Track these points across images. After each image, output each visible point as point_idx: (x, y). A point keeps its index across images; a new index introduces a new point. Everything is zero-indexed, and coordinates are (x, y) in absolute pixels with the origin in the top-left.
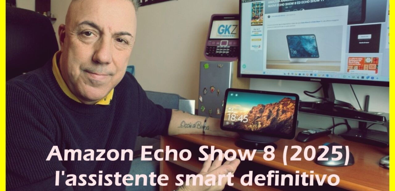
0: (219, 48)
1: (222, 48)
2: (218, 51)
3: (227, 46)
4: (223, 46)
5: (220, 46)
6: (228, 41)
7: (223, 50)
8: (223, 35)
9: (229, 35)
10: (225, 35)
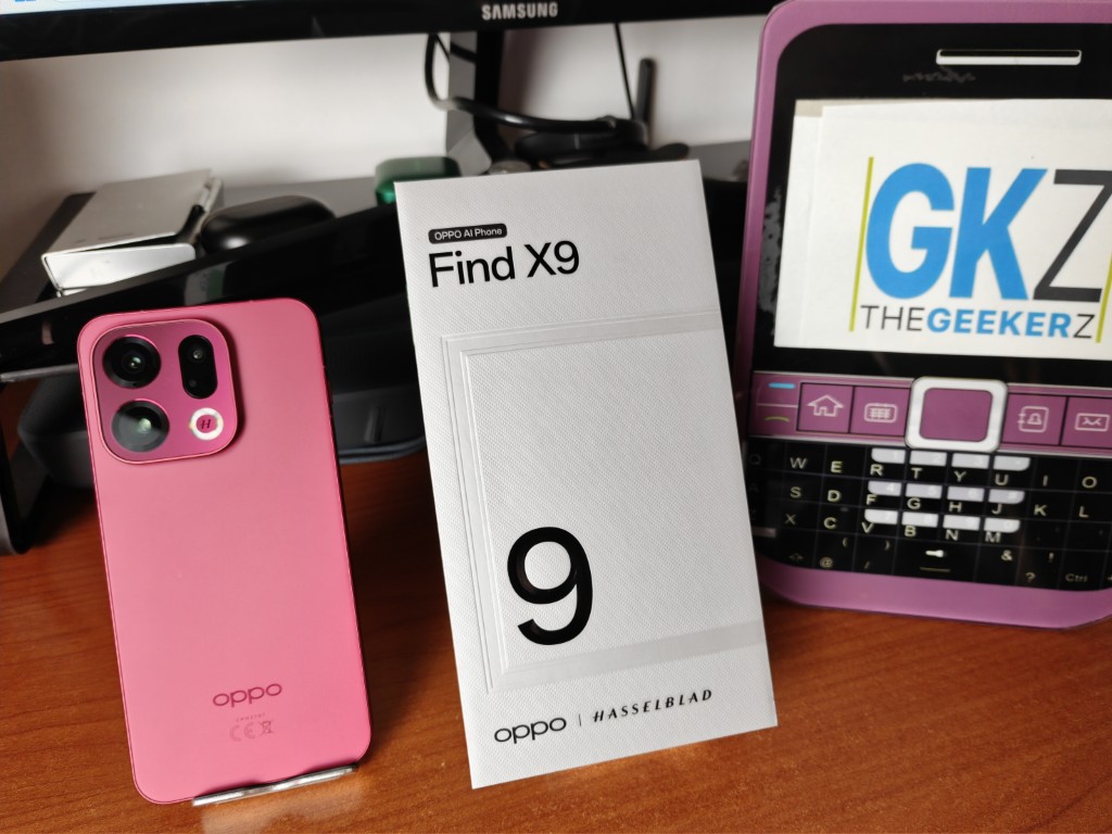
0: (892, 472)
3: (992, 455)
4: (950, 454)
5: (908, 450)
6: (1009, 394)
7: (945, 492)
8: (939, 317)
9: (1013, 306)
10: (960, 313)
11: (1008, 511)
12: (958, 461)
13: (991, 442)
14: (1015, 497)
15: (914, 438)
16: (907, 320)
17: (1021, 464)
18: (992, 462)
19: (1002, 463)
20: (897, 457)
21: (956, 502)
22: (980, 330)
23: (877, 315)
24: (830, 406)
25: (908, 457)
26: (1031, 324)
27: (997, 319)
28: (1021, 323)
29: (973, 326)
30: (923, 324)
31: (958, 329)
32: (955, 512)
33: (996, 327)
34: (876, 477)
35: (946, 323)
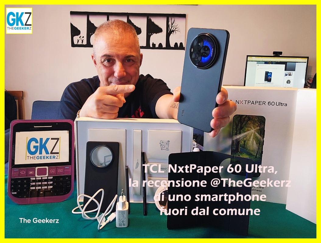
0: (33, 181)
1: (39, 181)
2: (33, 186)
3: (48, 177)
4: (42, 177)
5: (36, 178)
6: (49, 168)
7: (42, 183)
8: (38, 157)
9: (48, 155)
10: (41, 156)
11: (51, 185)
12: (43, 178)
13: (47, 175)
14: (51, 182)
15: (36, 176)
16: (34, 158)
17: (52, 178)
18: (48, 178)
19: (49, 178)
20: (34, 179)
21: (43, 184)
22: (44, 159)
23: (29, 157)
24: (24, 172)
25: (36, 179)
26: (50, 157)
27: (46, 157)
28: (49, 157)
29: (43, 158)
30: (36, 158)
31: (41, 159)
32: (43, 186)
33: (46, 158)
34: (31, 182)
35: (39, 158)
